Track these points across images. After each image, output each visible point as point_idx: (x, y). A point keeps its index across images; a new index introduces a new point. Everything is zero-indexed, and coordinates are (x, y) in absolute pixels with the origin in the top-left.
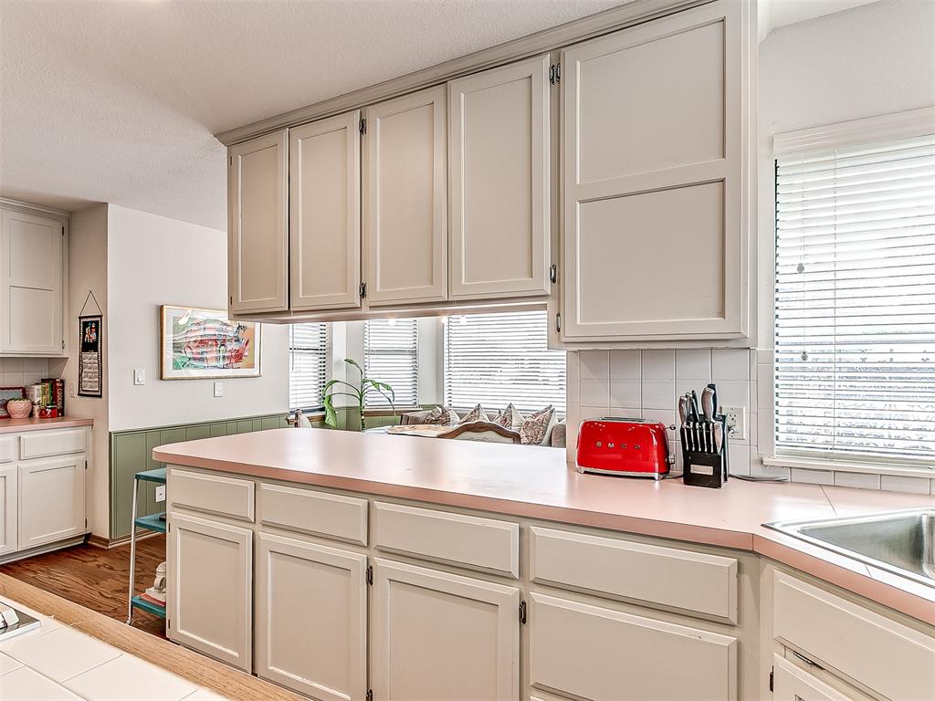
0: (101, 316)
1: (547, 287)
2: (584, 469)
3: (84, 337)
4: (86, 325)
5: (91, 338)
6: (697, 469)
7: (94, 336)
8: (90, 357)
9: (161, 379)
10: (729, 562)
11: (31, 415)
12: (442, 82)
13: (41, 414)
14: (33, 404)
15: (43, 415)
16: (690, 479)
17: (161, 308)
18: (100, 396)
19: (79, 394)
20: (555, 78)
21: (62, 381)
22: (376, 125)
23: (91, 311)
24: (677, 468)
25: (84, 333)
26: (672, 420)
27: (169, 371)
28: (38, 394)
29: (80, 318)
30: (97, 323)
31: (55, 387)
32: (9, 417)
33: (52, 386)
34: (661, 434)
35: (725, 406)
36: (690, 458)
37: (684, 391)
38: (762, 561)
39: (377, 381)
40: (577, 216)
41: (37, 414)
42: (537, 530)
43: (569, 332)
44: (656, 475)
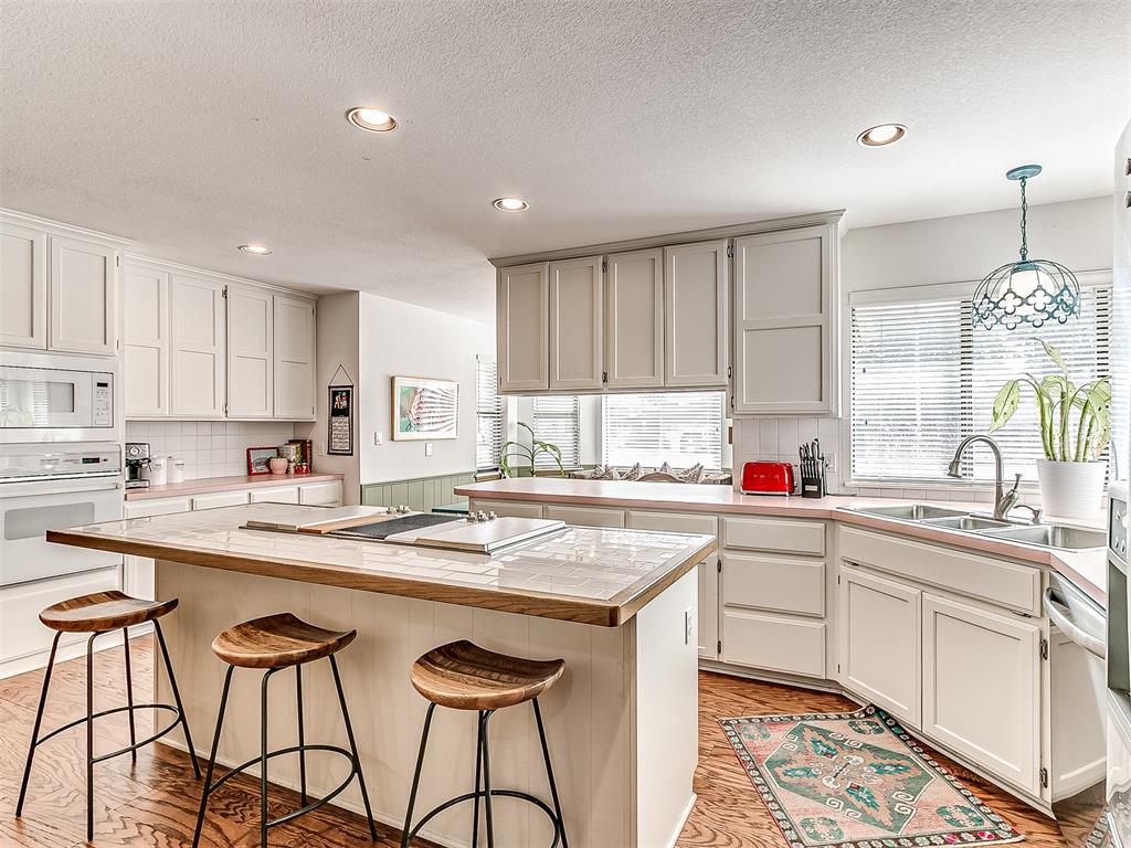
0: (352, 387)
1: (726, 381)
2: (747, 492)
3: (333, 404)
4: (335, 394)
5: (342, 404)
6: (808, 488)
7: (344, 403)
8: (341, 423)
9: (392, 440)
10: (821, 525)
11: (287, 471)
12: (662, 246)
13: (296, 471)
14: (289, 461)
15: (298, 471)
16: (805, 494)
17: (392, 379)
18: (352, 454)
19: (329, 453)
20: (731, 256)
21: (311, 442)
22: (615, 268)
23: (341, 381)
24: (799, 490)
25: (334, 400)
26: (795, 461)
27: (399, 435)
28: (293, 452)
29: (330, 387)
30: (348, 392)
31: (305, 448)
32: (271, 472)
33: (302, 446)
34: (790, 469)
35: (824, 451)
36: (806, 482)
37: (802, 443)
38: (836, 523)
39: (546, 442)
40: (743, 338)
41: (292, 471)
42: (728, 519)
43: (739, 408)
44: (787, 494)
